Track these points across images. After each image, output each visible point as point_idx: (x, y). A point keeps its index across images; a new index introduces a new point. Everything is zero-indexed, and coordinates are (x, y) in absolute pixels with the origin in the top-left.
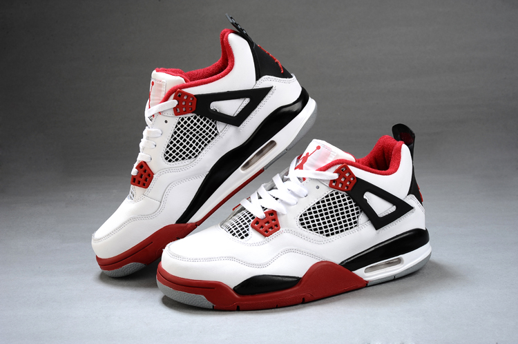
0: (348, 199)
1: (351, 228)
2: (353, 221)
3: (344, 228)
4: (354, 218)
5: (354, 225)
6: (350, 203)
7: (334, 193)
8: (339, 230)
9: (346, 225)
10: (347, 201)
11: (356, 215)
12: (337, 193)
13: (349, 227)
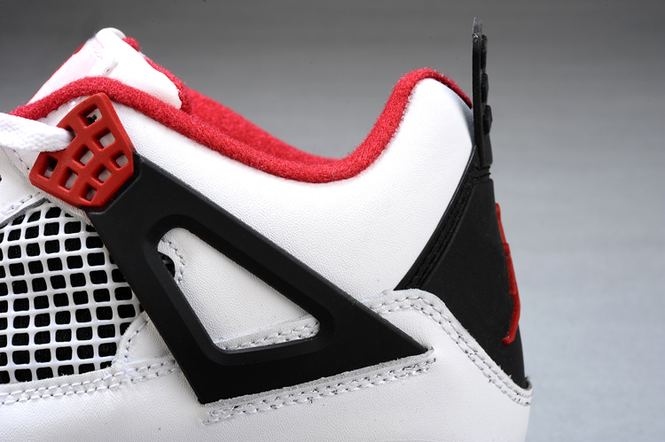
0: (91, 243)
1: (85, 369)
2: (96, 341)
3: (54, 363)
4: (106, 331)
5: (97, 359)
6: (94, 259)
7: (44, 209)
8: (33, 365)
9: (64, 353)
10: (84, 251)
11: (116, 320)
12: (54, 212)
13: (75, 361)
